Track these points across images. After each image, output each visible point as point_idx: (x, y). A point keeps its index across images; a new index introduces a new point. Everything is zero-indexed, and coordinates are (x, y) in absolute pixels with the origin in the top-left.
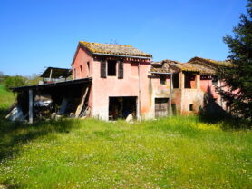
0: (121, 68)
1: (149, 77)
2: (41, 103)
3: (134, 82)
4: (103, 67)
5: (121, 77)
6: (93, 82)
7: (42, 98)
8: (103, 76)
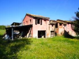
0: (41, 21)
1: (49, 24)
2: (16, 33)
3: (45, 26)
4: (36, 21)
5: (41, 24)
6: (33, 26)
7: (16, 31)
8: (36, 24)
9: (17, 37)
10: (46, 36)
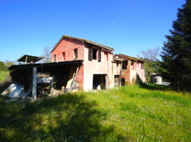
0: (100, 55)
1: (112, 62)
4: (90, 52)
5: (99, 61)
6: (84, 63)
7: (43, 75)
8: (90, 60)
9: (46, 90)
10: (107, 85)
